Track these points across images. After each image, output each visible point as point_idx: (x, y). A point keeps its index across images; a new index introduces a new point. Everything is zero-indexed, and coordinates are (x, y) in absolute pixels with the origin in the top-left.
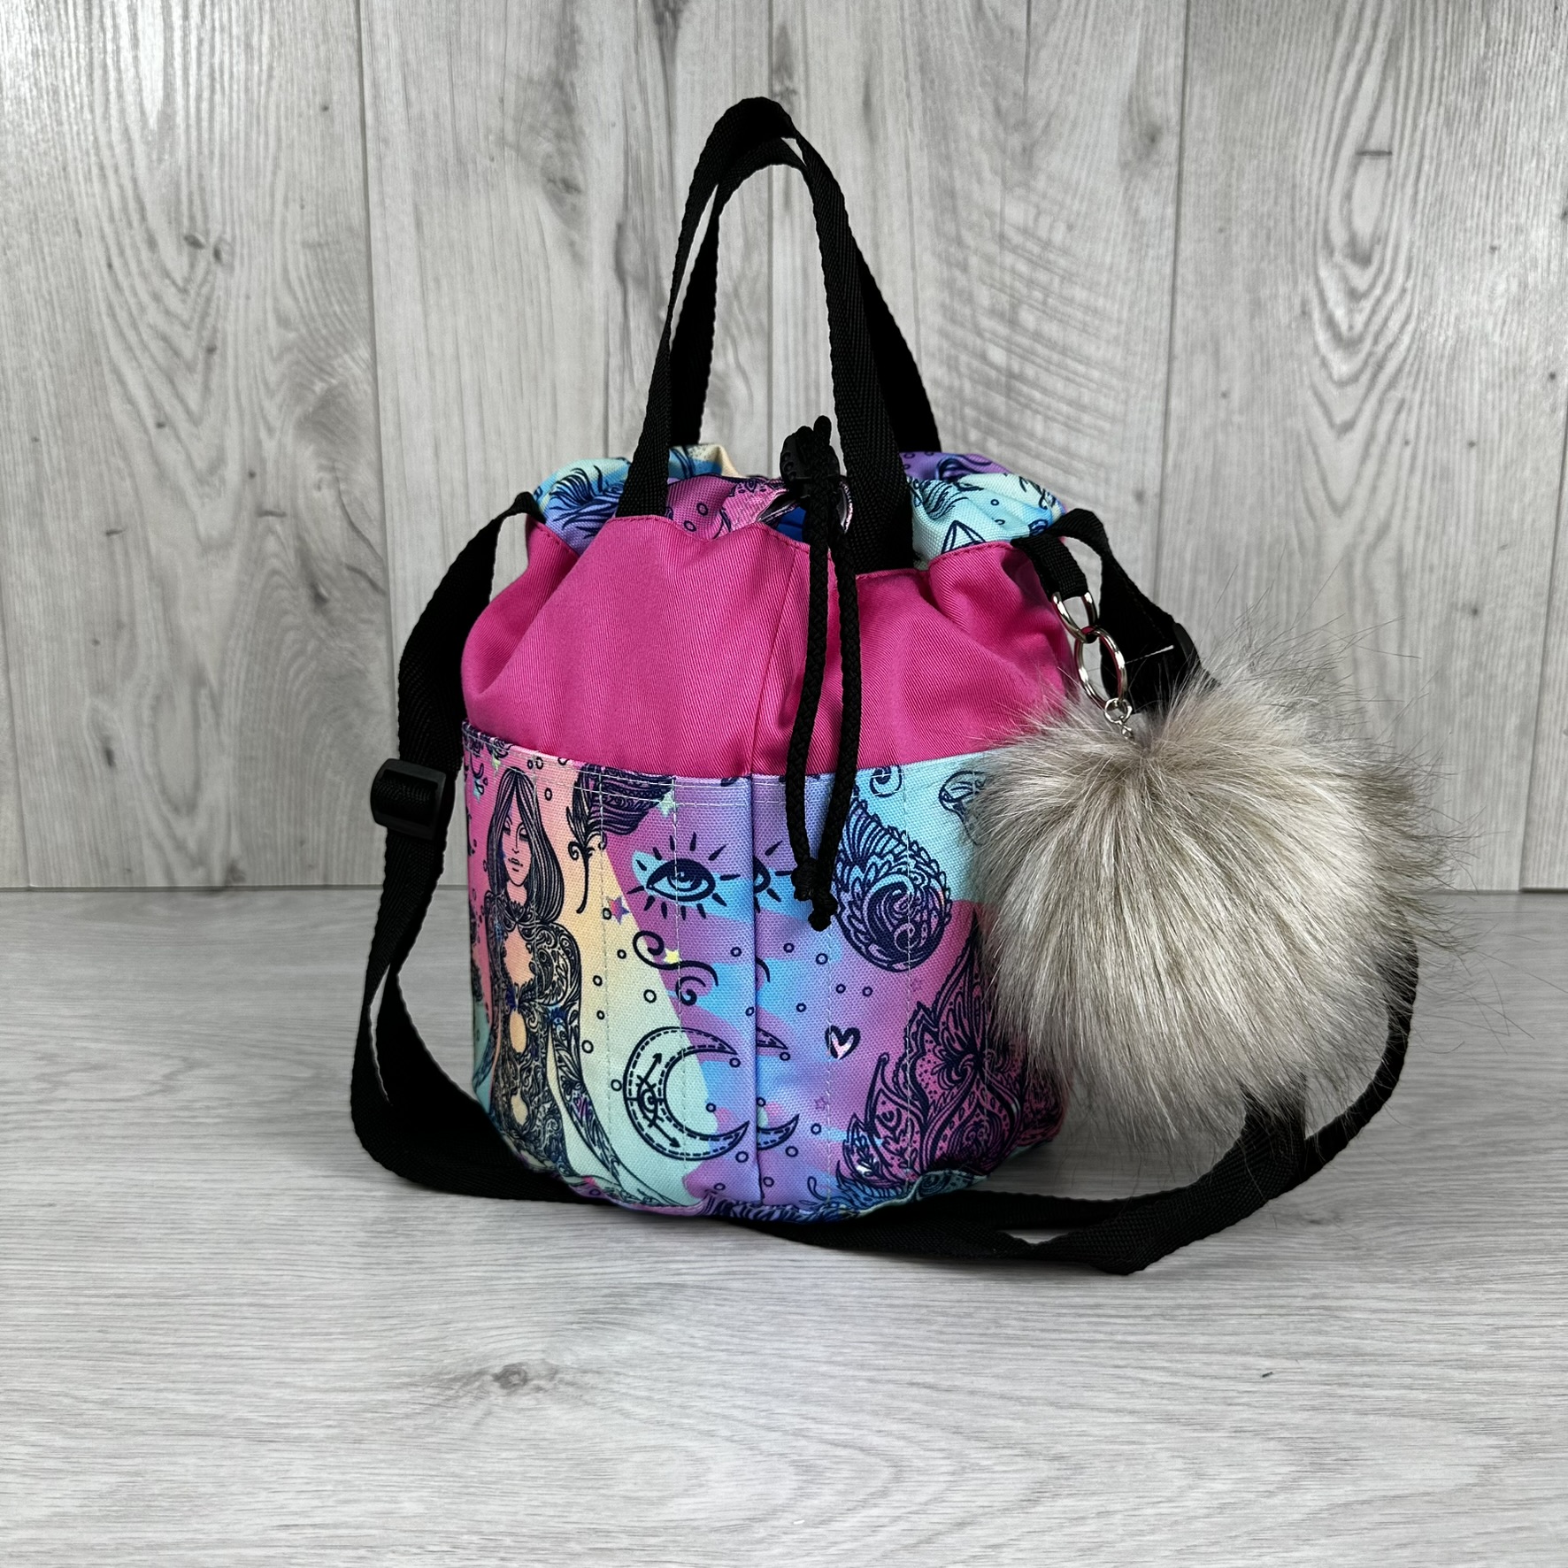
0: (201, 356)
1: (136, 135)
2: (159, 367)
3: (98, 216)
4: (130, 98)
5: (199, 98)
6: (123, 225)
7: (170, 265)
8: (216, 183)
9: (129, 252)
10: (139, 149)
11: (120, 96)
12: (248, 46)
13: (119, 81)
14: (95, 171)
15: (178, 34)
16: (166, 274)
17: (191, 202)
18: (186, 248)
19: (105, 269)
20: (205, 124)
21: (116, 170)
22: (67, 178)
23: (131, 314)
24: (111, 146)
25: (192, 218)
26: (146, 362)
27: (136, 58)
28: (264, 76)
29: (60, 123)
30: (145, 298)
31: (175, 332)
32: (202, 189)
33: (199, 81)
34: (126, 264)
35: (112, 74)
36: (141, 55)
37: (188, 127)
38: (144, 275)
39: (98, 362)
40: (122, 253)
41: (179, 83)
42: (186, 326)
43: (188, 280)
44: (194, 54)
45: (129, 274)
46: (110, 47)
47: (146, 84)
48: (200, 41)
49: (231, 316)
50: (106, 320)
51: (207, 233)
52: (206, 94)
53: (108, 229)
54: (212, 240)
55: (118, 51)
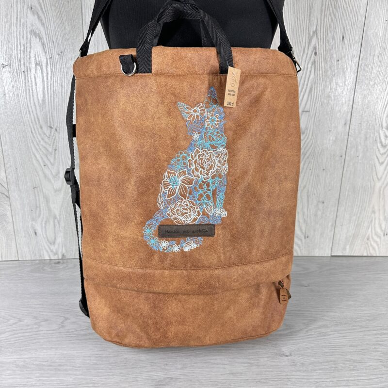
0: (53, 151)
1: (37, 104)
2: (44, 153)
3: (29, 122)
4: (35, 96)
5: (51, 96)
6: (34, 123)
7: (45, 132)
8: (56, 115)
9: (36, 130)
10: (38, 108)
11: (33, 96)
12: (62, 86)
13: (33, 93)
14: (28, 112)
15: (46, 83)
16: (45, 134)
17: (50, 119)
18: (49, 129)
19: (31, 133)
20: (52, 102)
21: (33, 112)
22: (21, 114)
23: (37, 142)
24: (31, 107)
25: (50, 122)
26: (41, 152)
27: (36, 88)
28: (66, 92)
29: (19, 102)
30: (40, 139)
31: (47, 146)
32: (52, 116)
33: (51, 93)
34: (35, 132)
35: (31, 91)
36: (37, 87)
37: (48, 103)
38: (40, 134)
39: (30, 152)
40: (34, 129)
41: (46, 93)
42: (50, 145)
43: (50, 135)
44: (49, 87)
45: (36, 134)
46: (30, 85)
47: (39, 93)
48: (51, 84)
49: (60, 143)
50: (32, 144)
51: (54, 125)
52: (52, 96)
53: (31, 125)
54: (55, 127)
55: (32, 86)
